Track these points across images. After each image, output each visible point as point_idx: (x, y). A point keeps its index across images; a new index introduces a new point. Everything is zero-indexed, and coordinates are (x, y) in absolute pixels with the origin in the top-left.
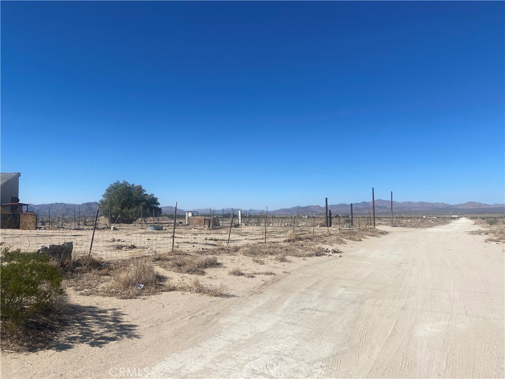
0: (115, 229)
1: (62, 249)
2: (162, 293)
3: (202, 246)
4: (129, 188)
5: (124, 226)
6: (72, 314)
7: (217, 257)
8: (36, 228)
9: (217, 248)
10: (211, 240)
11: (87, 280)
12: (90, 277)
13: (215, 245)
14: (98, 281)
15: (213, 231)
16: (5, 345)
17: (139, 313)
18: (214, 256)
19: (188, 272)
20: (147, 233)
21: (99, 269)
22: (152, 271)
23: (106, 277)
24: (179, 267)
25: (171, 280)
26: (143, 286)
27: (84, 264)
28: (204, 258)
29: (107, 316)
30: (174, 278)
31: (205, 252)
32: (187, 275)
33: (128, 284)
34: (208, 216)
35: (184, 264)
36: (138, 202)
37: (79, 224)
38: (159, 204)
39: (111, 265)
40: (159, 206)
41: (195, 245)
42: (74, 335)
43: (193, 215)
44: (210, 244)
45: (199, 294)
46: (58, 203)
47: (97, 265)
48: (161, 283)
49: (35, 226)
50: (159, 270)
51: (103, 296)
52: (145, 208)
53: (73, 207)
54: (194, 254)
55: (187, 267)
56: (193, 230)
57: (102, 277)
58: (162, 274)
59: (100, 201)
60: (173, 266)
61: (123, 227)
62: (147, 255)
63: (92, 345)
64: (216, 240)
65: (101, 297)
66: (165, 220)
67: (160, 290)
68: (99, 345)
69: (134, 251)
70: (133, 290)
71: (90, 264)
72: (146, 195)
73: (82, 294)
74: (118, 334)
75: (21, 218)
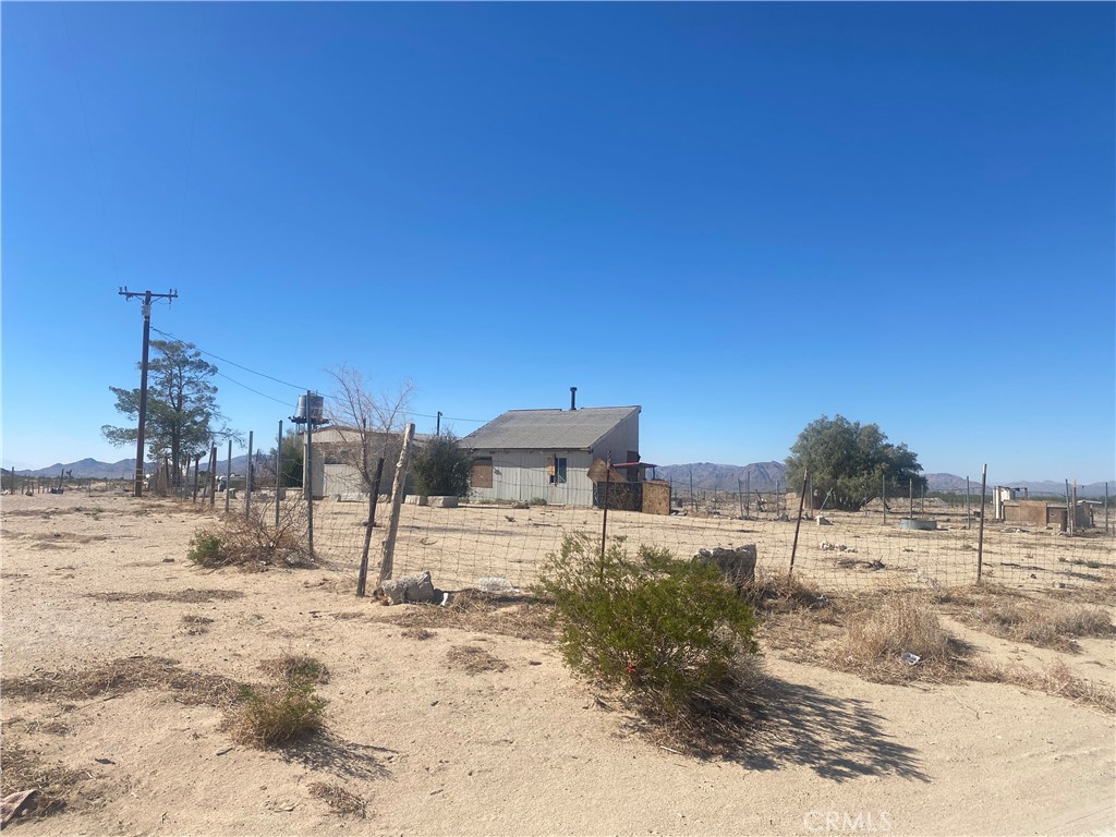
0: (824, 522)
1: (737, 559)
2: (968, 682)
3: (1058, 579)
4: (847, 431)
5: (842, 515)
6: (770, 696)
7: (1109, 610)
8: (671, 512)
9: (1107, 586)
10: (1080, 563)
11: (791, 629)
12: (796, 623)
13: (1099, 579)
14: (815, 634)
15: (1079, 541)
16: (661, 736)
17: (918, 722)
18: (1101, 607)
19: (1030, 639)
20: (900, 535)
21: (815, 608)
22: (936, 627)
23: (829, 627)
24: (1005, 624)
25: (987, 655)
26: (918, 658)
27: (782, 594)
28: (1072, 610)
29: (847, 716)
30: (995, 650)
31: (1070, 593)
32: (1028, 647)
33: (882, 650)
34: (1054, 499)
35: (1018, 620)
36: (869, 464)
37: (748, 509)
38: (919, 467)
39: (836, 600)
40: (921, 473)
41: (1038, 574)
42: (783, 743)
43: (1013, 497)
44: (1080, 576)
45: (1071, 702)
46: (700, 464)
47: (807, 599)
48: (961, 659)
49: (668, 509)
50: (951, 625)
51: (830, 668)
52: (887, 475)
53: (731, 471)
54: (1041, 596)
55: (1026, 628)
56: (1017, 534)
57: (821, 626)
58: (962, 637)
59: (786, 461)
60: (986, 621)
61: (841, 519)
62: (916, 586)
63: (822, 772)
64: (1094, 565)
65: (825, 670)
66: (936, 507)
67: (963, 675)
68: (838, 776)
69: (882, 574)
70: (899, 665)
71: (794, 596)
72: (888, 446)
73: (784, 658)
74: (877, 762)
75: (645, 490)
